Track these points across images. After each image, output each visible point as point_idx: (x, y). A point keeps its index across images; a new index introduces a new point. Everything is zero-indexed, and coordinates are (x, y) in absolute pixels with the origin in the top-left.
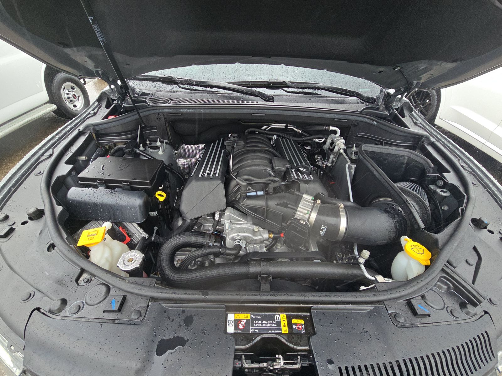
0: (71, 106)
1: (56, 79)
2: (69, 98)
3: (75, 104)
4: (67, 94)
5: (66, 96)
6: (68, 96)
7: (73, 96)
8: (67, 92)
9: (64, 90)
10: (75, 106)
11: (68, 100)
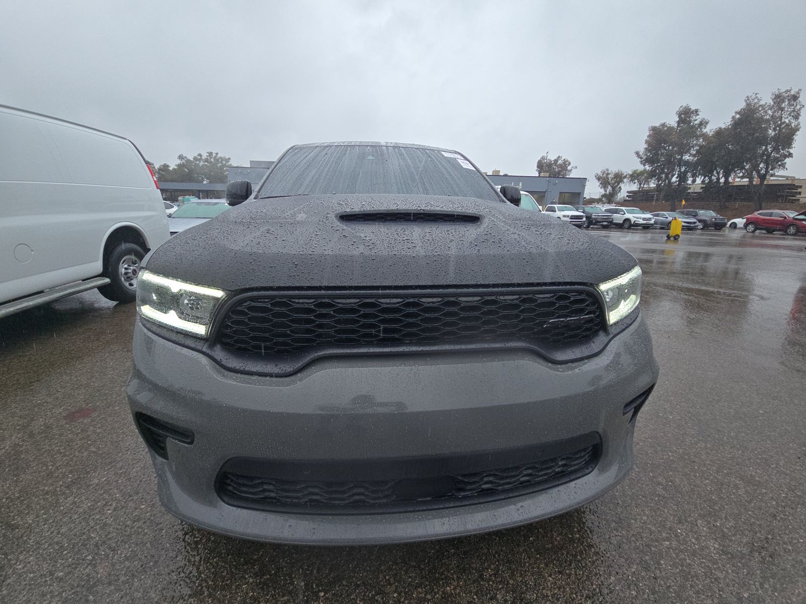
0: (127, 284)
1: (118, 250)
2: (126, 273)
3: (132, 282)
4: (126, 269)
5: (123, 271)
6: (126, 271)
7: (133, 272)
8: (126, 266)
9: (123, 263)
10: (131, 285)
11: (124, 276)
